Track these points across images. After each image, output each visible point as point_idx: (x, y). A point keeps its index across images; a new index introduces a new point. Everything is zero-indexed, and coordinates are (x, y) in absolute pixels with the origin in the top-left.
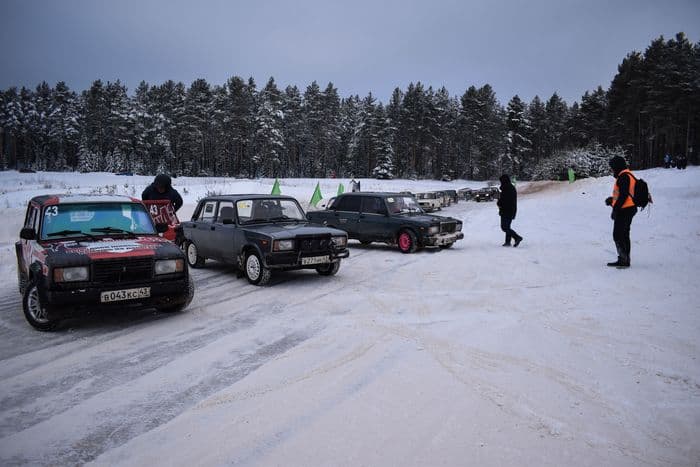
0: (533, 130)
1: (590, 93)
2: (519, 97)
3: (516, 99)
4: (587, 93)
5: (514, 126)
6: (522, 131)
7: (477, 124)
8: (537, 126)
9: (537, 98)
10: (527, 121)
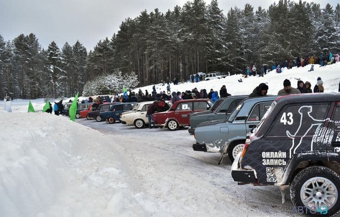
0: (66, 65)
1: (102, 41)
2: (55, 42)
3: (53, 44)
4: (100, 41)
5: (54, 62)
6: (60, 65)
7: (28, 60)
8: (68, 62)
9: (67, 43)
10: (61, 58)
